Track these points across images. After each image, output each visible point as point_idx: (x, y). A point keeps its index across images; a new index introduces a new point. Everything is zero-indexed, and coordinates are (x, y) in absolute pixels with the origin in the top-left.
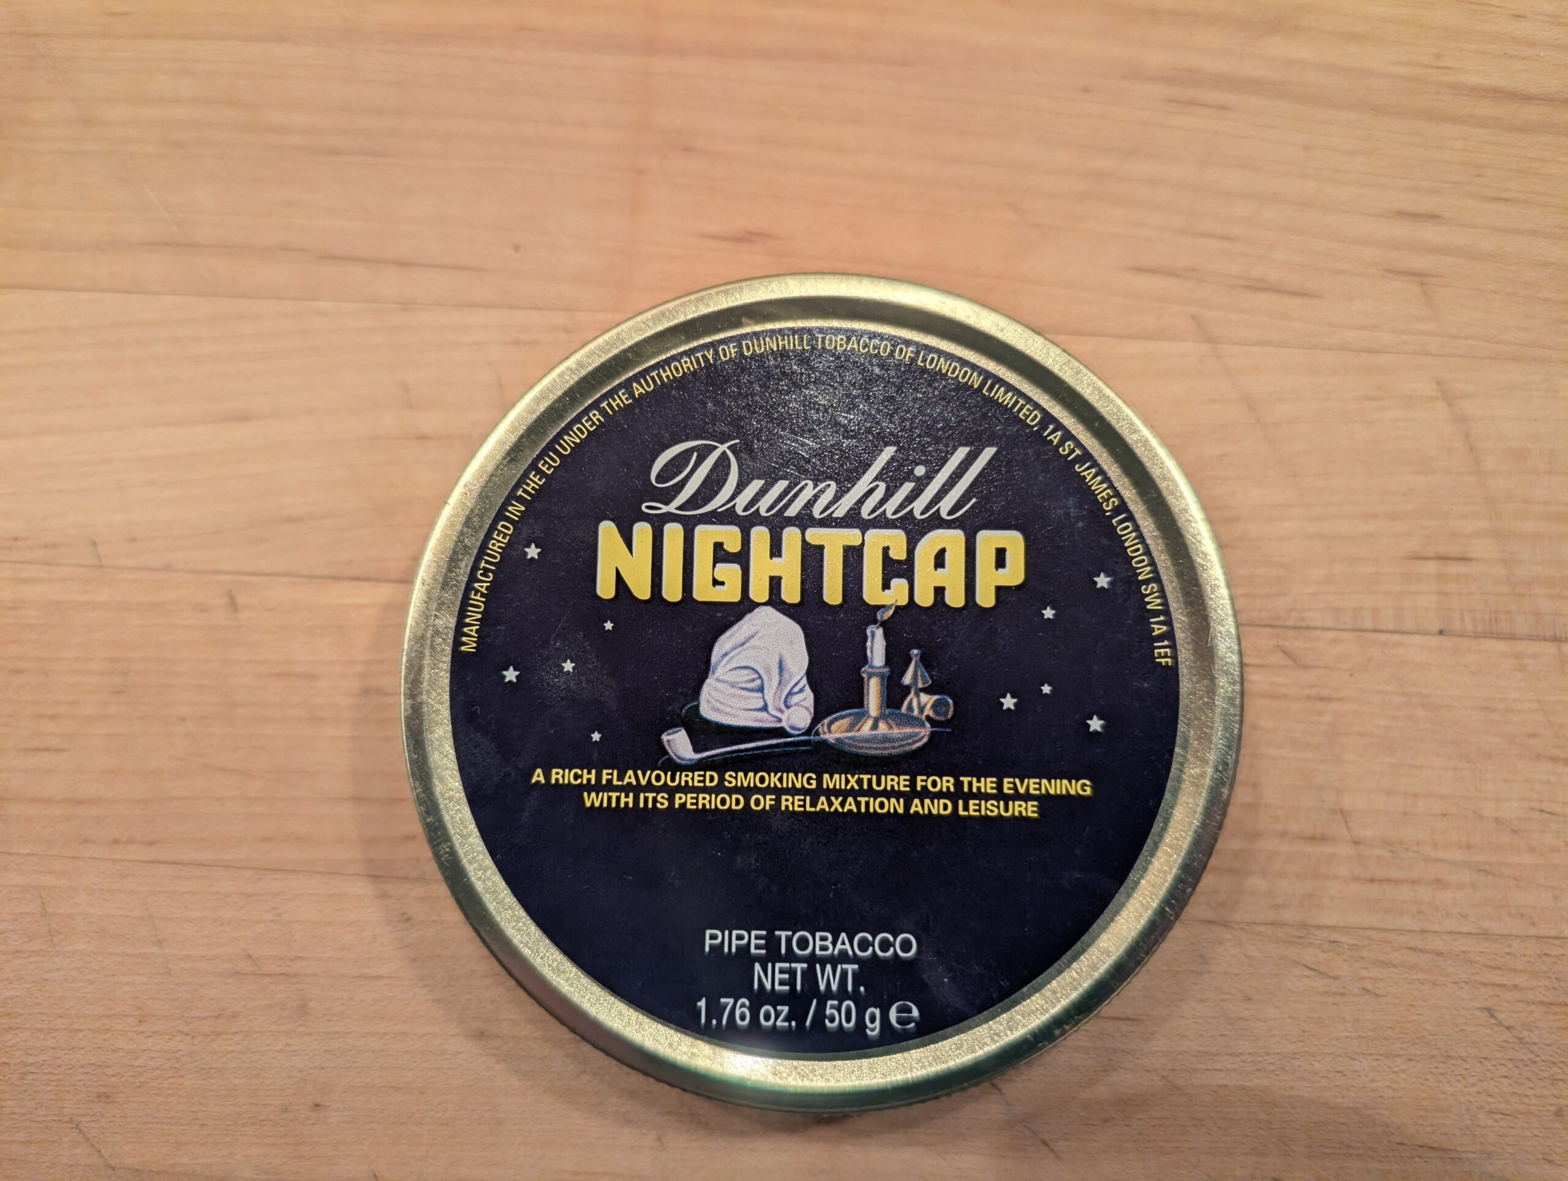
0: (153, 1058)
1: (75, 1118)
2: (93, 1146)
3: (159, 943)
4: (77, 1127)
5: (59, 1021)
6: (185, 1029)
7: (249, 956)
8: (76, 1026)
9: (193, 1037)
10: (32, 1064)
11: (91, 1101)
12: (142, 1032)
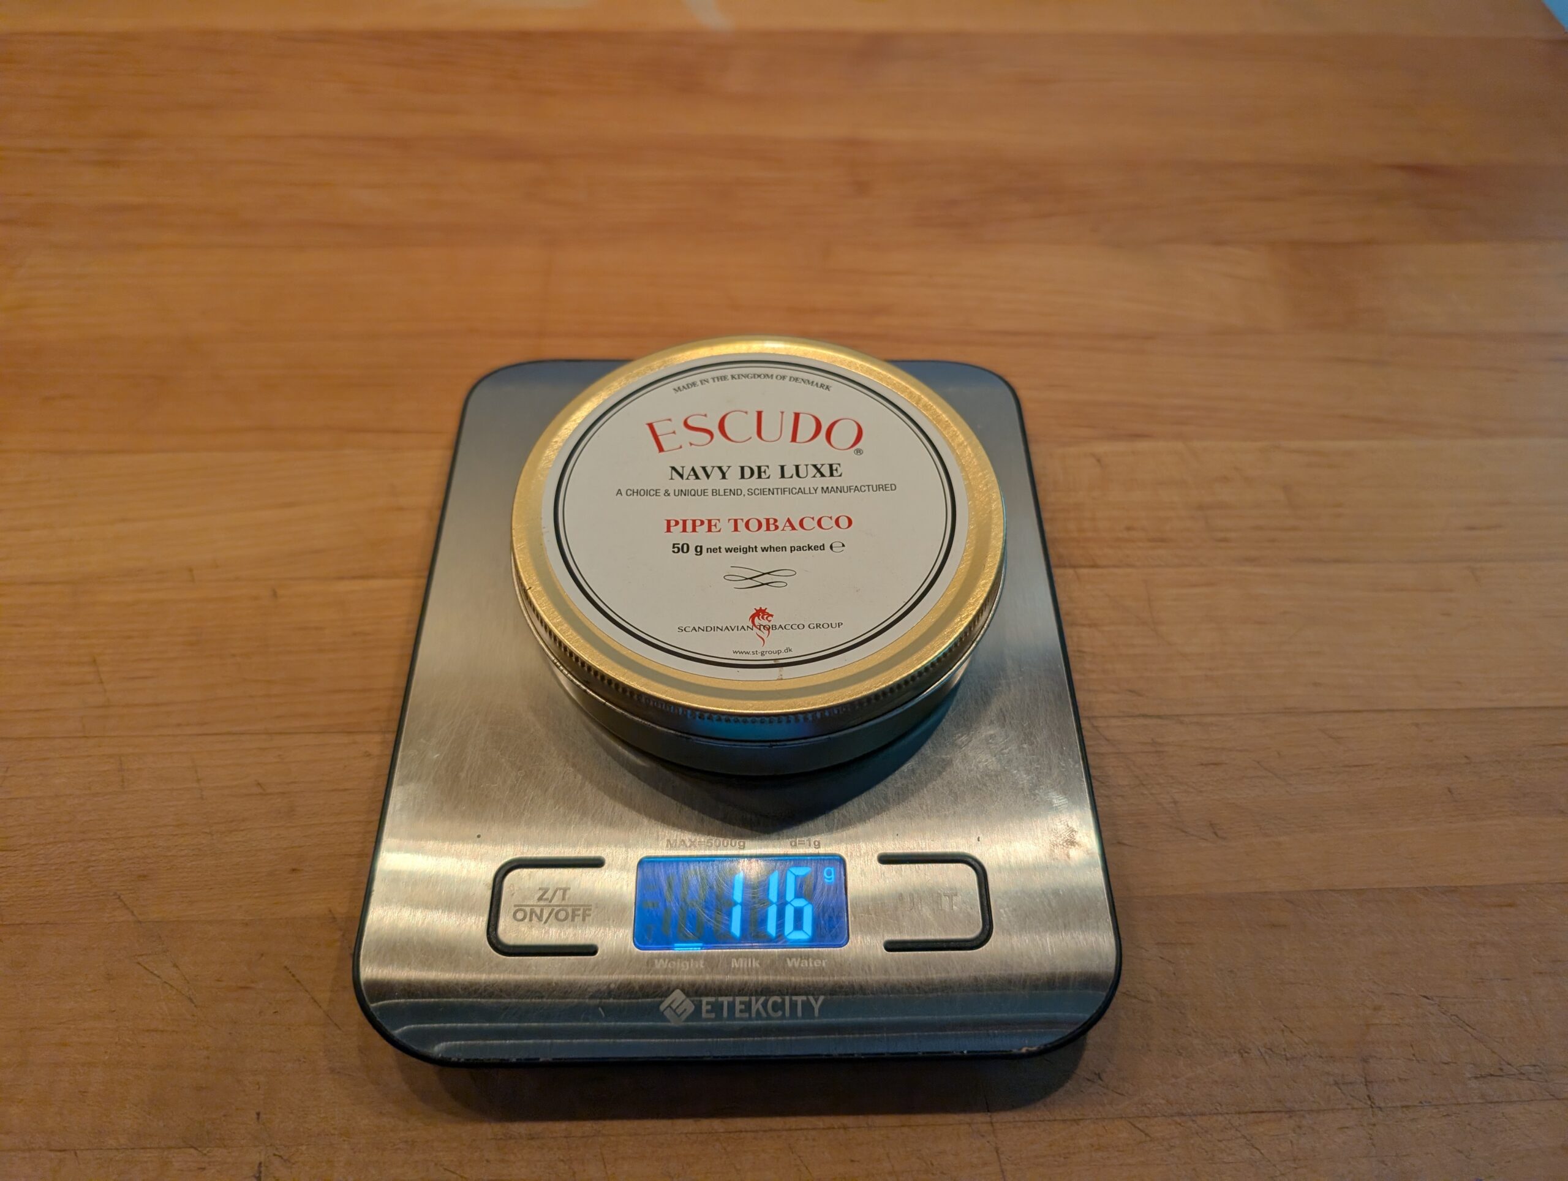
0: (182, 850)
1: (119, 893)
2: (128, 908)
3: (198, 781)
4: (119, 897)
5: (120, 832)
6: (208, 831)
7: (259, 784)
8: (131, 835)
9: (212, 835)
10: (95, 861)
11: (133, 881)
12: (176, 835)
